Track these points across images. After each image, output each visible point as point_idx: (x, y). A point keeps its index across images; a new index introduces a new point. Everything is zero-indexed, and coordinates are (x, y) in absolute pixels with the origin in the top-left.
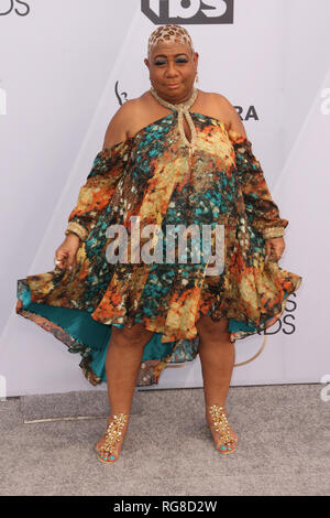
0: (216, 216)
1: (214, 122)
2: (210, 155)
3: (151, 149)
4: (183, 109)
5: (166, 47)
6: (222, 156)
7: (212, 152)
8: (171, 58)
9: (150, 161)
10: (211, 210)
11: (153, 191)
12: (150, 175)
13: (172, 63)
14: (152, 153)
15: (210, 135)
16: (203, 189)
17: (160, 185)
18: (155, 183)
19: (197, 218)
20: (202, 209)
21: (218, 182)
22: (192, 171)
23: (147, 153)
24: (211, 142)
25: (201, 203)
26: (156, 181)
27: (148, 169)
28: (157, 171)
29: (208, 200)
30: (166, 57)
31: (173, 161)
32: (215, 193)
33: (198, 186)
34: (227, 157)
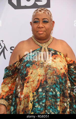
0: (59, 96)
1: (58, 53)
2: (53, 68)
3: (27, 63)
4: (45, 46)
5: (39, 15)
6: (59, 68)
7: (55, 66)
8: (41, 20)
9: (26, 68)
10: (56, 93)
11: (28, 82)
12: (26, 75)
13: (41, 22)
14: (27, 65)
15: (55, 59)
16: (52, 83)
17: (31, 80)
18: (28, 79)
19: (50, 97)
20: (52, 92)
21: (58, 80)
22: (46, 74)
23: (25, 65)
24: (55, 62)
25: (51, 89)
26: (29, 78)
27: (25, 72)
28: (29, 73)
29: (55, 88)
30: (39, 19)
31: (37, 69)
32: (57, 85)
33: (49, 81)
34: (61, 69)
